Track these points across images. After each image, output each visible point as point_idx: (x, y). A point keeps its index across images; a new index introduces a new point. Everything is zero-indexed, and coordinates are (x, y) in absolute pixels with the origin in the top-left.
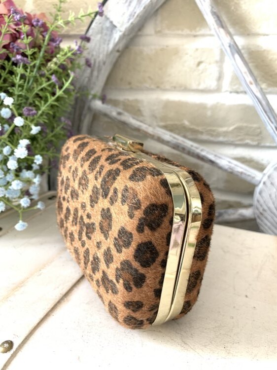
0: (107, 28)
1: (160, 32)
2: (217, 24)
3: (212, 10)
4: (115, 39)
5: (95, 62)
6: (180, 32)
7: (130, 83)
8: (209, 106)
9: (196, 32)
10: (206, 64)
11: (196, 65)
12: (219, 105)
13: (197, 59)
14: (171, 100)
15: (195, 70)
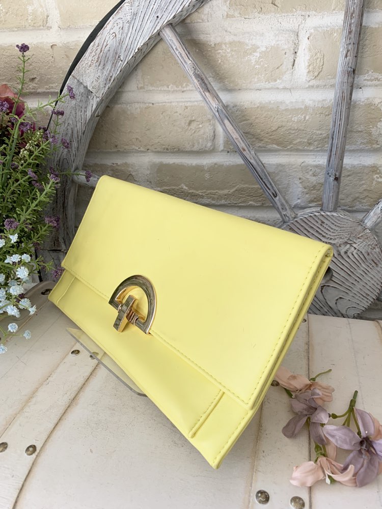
0: (82, 94)
1: (141, 88)
2: (202, 88)
3: (194, 72)
4: (93, 105)
5: (73, 132)
6: (165, 88)
7: (116, 146)
8: (206, 168)
9: (184, 88)
10: (198, 123)
11: (187, 124)
12: (216, 166)
13: (188, 117)
14: (164, 163)
15: (186, 131)
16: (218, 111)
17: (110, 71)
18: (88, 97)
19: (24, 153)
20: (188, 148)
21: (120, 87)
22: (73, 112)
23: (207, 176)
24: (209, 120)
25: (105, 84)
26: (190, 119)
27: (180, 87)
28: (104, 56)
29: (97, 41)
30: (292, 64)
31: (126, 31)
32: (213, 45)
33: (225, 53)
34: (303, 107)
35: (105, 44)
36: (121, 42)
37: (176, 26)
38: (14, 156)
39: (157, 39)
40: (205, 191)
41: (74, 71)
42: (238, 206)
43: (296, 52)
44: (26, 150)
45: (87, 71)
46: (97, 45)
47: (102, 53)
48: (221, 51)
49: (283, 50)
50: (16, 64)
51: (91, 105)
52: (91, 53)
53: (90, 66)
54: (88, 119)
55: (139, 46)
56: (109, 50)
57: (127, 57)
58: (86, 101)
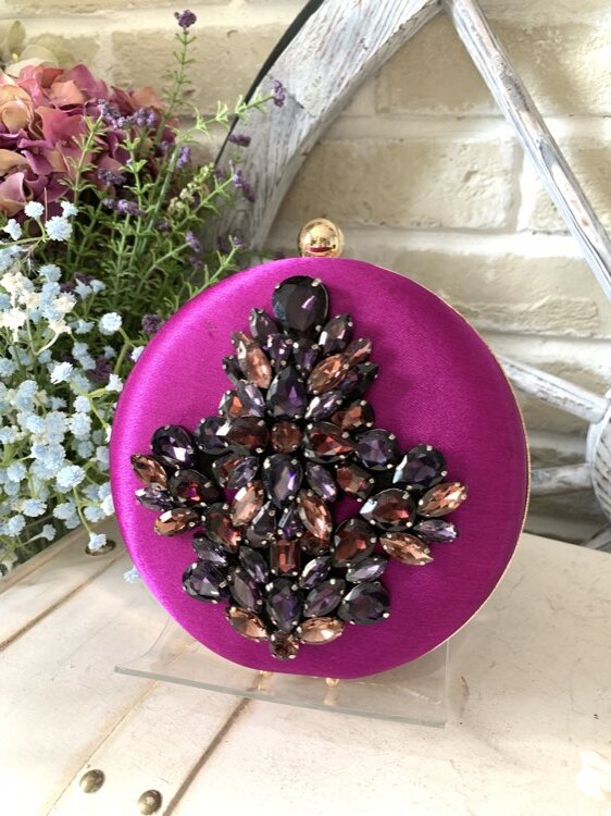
1: (385, 110)
2: (516, 103)
4: (300, 134)
6: (428, 111)
8: (489, 261)
9: (463, 110)
10: (484, 177)
11: (462, 178)
12: (511, 257)
13: (465, 165)
14: (410, 249)
15: (460, 189)
16: (541, 148)
17: (342, 68)
18: (293, 116)
19: (176, 205)
20: (459, 222)
21: (345, 108)
22: (263, 144)
23: (490, 276)
24: (506, 172)
25: (330, 92)
26: (468, 168)
27: (457, 110)
28: (334, 38)
29: (322, 11)
32: (530, 32)
33: (551, 46)
35: (338, 17)
36: (369, 14)
40: (482, 303)
41: (273, 68)
42: (542, 337)
44: (180, 199)
45: (299, 68)
46: (322, 19)
47: (330, 34)
48: (542, 42)
50: (162, 65)
51: (297, 131)
52: (310, 33)
53: (305, 58)
54: (289, 157)
55: (403, 21)
56: (344, 29)
57: (376, 41)
58: (290, 124)
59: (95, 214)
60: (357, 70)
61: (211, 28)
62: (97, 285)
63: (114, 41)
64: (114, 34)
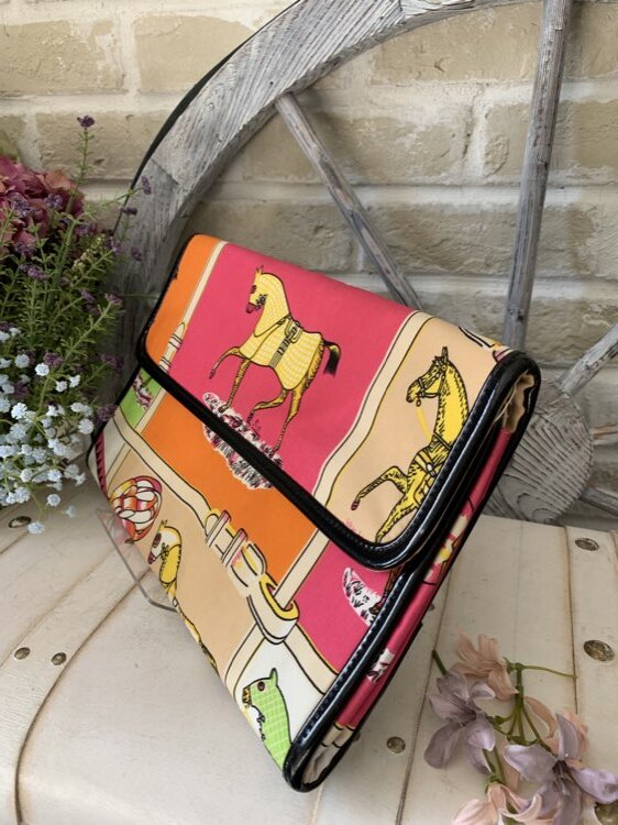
0: (163, 186)
1: (249, 178)
2: (332, 182)
3: (322, 160)
4: (178, 201)
5: (149, 238)
6: (283, 180)
9: (309, 179)
10: (328, 231)
11: (312, 231)
13: (313, 221)
15: (310, 241)
16: (352, 216)
17: (204, 155)
18: (171, 190)
19: (78, 265)
20: (311, 266)
21: (218, 177)
22: (151, 210)
25: (197, 172)
26: (316, 224)
29: (187, 113)
30: (463, 150)
31: (228, 102)
32: (351, 122)
33: (368, 133)
34: (478, 212)
35: (198, 118)
36: (221, 116)
37: (298, 94)
38: (64, 269)
39: (270, 113)
41: (154, 154)
43: (469, 135)
44: (81, 261)
45: (173, 155)
47: (193, 131)
48: (361, 130)
49: (451, 130)
51: (175, 201)
52: (179, 129)
53: (177, 147)
54: (170, 221)
55: (245, 122)
56: (203, 127)
57: (226, 137)
58: (169, 196)
59: (14, 277)
60: (215, 157)
61: (114, 112)
62: (14, 331)
63: (37, 120)
64: (37, 115)
